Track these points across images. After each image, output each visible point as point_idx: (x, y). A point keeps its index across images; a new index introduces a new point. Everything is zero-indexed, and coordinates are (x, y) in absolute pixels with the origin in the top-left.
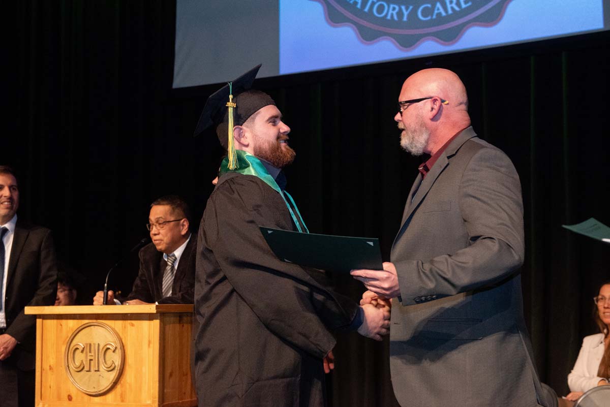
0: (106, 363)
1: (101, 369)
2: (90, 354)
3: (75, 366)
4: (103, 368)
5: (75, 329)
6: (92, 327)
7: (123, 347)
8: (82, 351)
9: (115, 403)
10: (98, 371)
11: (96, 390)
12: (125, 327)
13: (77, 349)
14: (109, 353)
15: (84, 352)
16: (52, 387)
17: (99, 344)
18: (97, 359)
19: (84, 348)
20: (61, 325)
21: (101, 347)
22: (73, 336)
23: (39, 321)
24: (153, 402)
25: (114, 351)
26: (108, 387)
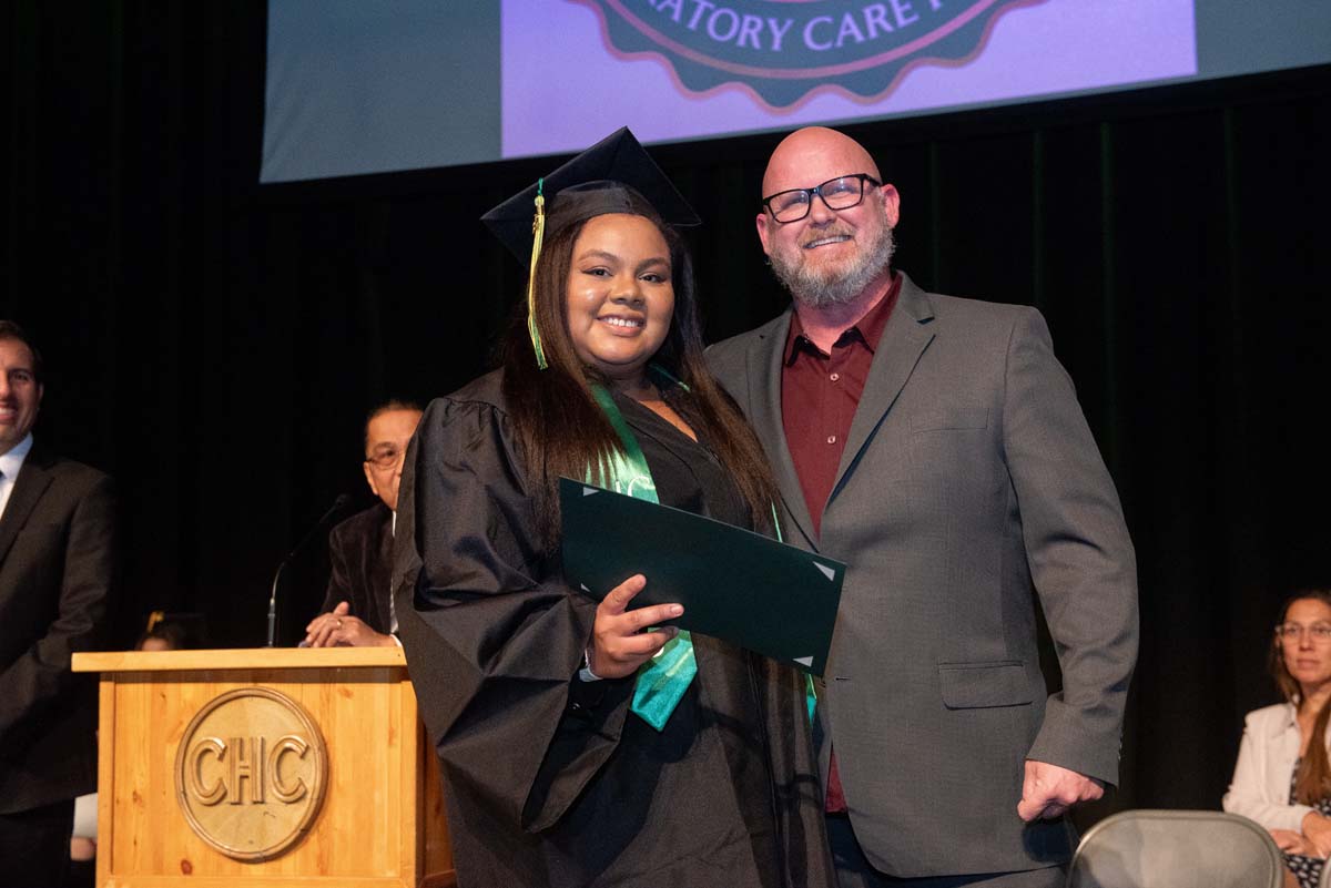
0: (282, 785)
1: (269, 798)
2: (242, 764)
3: (202, 791)
4: (273, 795)
5: (203, 704)
6: (246, 700)
7: (325, 745)
8: (221, 758)
9: (303, 878)
10: (262, 802)
11: (257, 849)
12: (328, 700)
13: (208, 751)
14: (290, 759)
15: (227, 758)
16: (139, 841)
17: (263, 739)
18: (259, 775)
19: (226, 748)
20: (164, 696)
21: (269, 747)
22: (197, 720)
23: (105, 688)
24: (403, 875)
25: (303, 756)
26: (288, 838)
